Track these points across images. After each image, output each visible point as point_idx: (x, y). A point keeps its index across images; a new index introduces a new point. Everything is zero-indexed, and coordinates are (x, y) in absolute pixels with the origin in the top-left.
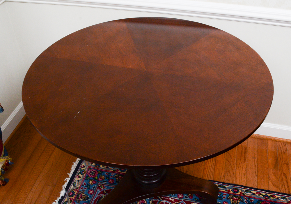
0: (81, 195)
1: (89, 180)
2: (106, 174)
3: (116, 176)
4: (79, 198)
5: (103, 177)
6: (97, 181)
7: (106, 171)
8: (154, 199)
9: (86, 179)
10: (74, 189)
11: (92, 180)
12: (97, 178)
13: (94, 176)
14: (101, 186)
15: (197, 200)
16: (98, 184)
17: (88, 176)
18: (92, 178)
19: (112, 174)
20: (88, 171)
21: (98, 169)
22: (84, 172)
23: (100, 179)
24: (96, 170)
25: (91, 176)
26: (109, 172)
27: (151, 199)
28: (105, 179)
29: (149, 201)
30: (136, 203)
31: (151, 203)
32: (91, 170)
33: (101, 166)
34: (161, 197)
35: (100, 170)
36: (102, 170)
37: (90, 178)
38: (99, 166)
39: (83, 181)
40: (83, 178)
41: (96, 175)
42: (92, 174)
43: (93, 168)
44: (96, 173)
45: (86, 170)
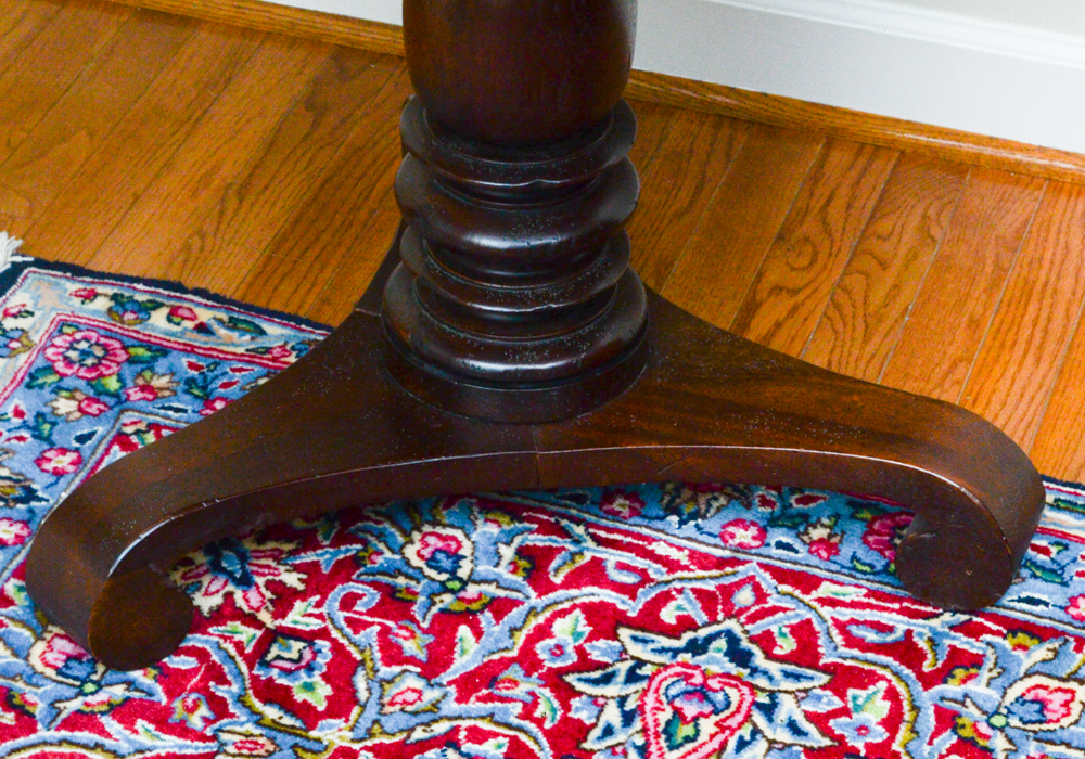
1: (57, 390)
2: (191, 366)
3: (262, 381)
5: (157, 382)
6: (111, 401)
7: (190, 349)
8: (531, 537)
9: (29, 386)
11: (72, 391)
12: (112, 384)
13: (94, 368)
14: (137, 432)
15: (864, 573)
16: (117, 419)
17: (50, 369)
18: (83, 382)
19: (234, 370)
20: (51, 337)
21: (134, 335)
22: (17, 340)
23: (135, 395)
24: (114, 335)
25: (69, 372)
26: (211, 356)
27: (510, 532)
28: (175, 393)
29: (496, 543)
30: (397, 548)
31: (504, 562)
32: (78, 336)
33: (159, 319)
34: (591, 530)
35: (148, 341)
36: (158, 341)
37: (66, 380)
38: (140, 316)
39: (6, 394)
40: (11, 378)
41: (113, 365)
42: (84, 360)
43: (96, 323)
44: (115, 355)
45: (37, 331)
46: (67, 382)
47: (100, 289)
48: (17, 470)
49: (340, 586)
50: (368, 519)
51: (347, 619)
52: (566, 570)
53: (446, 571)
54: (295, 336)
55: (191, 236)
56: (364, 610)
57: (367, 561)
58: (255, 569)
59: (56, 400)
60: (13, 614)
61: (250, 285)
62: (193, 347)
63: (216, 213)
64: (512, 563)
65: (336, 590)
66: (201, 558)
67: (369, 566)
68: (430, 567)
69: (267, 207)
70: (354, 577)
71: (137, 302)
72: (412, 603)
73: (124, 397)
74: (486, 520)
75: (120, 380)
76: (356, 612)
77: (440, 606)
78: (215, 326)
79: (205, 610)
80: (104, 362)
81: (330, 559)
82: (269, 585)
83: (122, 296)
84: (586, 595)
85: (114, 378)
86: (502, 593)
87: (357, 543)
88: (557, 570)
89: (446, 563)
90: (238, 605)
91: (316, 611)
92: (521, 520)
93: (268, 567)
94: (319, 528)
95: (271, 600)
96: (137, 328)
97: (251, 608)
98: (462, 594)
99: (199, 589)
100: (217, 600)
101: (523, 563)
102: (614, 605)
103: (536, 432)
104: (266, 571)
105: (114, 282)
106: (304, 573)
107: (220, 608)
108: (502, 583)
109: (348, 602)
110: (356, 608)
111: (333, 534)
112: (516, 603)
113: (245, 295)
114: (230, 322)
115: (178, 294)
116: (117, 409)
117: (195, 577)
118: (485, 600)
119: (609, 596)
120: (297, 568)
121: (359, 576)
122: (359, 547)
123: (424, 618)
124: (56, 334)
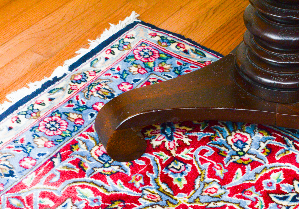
0: (99, 86)
1: (133, 63)
2: (178, 63)
4: (93, 90)
5: (166, 67)
6: (148, 70)
7: (180, 58)
8: (273, 141)
9: (125, 61)
10: (88, 71)
11: (137, 65)
12: (151, 65)
13: (147, 58)
14: (153, 82)
16: (148, 77)
17: (133, 57)
18: (142, 63)
19: (191, 67)
20: (137, 46)
21: (164, 50)
22: (127, 46)
23: (157, 69)
24: (157, 49)
25: (139, 58)
26: (185, 61)
27: (266, 138)
28: (170, 71)
29: (260, 141)
30: (225, 137)
31: (261, 149)
32: (146, 47)
33: (173, 46)
34: (295, 143)
35: (167, 53)
36: (170, 53)
37: (137, 61)
38: (168, 44)
39: (117, 62)
40: (120, 57)
41: (153, 59)
42: (145, 55)
43: (153, 44)
44: (155, 55)
45: (134, 44)
46: (137, 62)
47: (158, 34)
48: (111, 87)
49: (202, 146)
50: (219, 125)
51: (200, 158)
52: (282, 156)
53: (239, 148)
54: (215, 59)
55: (194, 22)
56: (207, 156)
57: (214, 139)
58: (175, 135)
59: (132, 67)
60: (91, 135)
61: (207, 41)
62: (181, 57)
63: (204, 16)
64: (263, 149)
65: (200, 147)
66: (159, 128)
67: (214, 141)
68: (235, 145)
69: (221, 17)
70: (207, 144)
71: (168, 40)
72: (225, 157)
73: (153, 70)
74: (259, 133)
75: (154, 64)
76: (204, 156)
77: (234, 160)
78: (190, 52)
79: (154, 146)
80: (151, 57)
81: (202, 136)
82: (178, 141)
83: (164, 37)
84: (286, 166)
85: (153, 63)
86: (256, 160)
87: (212, 132)
88: (278, 155)
89: (240, 145)
90: (165, 146)
91: (191, 153)
92: (271, 135)
93: (180, 135)
94: (202, 125)
95: (177, 147)
96: (165, 48)
97: (169, 148)
98: (243, 157)
99: (154, 138)
100: (160, 143)
101: (268, 150)
102: (295, 171)
103: (278, 106)
104: (179, 136)
105: (163, 32)
106: (191, 139)
107: (159, 146)
108: (258, 156)
109: (202, 152)
110: (204, 155)
111: (205, 127)
112: (260, 164)
113: (205, 43)
114: (195, 51)
115: (182, 39)
116: (149, 73)
117: (155, 134)
118: (250, 161)
119: (294, 168)
120: (189, 137)
121: (209, 144)
122: (213, 134)
123: (227, 163)
124: (139, 46)
